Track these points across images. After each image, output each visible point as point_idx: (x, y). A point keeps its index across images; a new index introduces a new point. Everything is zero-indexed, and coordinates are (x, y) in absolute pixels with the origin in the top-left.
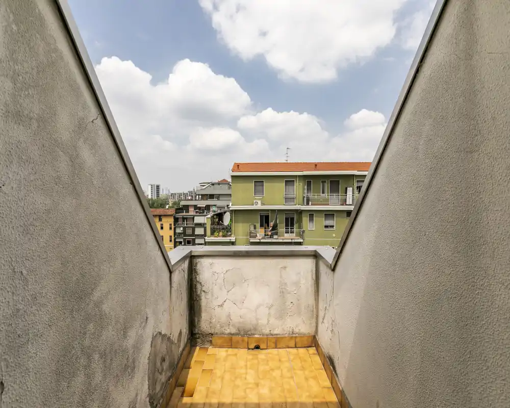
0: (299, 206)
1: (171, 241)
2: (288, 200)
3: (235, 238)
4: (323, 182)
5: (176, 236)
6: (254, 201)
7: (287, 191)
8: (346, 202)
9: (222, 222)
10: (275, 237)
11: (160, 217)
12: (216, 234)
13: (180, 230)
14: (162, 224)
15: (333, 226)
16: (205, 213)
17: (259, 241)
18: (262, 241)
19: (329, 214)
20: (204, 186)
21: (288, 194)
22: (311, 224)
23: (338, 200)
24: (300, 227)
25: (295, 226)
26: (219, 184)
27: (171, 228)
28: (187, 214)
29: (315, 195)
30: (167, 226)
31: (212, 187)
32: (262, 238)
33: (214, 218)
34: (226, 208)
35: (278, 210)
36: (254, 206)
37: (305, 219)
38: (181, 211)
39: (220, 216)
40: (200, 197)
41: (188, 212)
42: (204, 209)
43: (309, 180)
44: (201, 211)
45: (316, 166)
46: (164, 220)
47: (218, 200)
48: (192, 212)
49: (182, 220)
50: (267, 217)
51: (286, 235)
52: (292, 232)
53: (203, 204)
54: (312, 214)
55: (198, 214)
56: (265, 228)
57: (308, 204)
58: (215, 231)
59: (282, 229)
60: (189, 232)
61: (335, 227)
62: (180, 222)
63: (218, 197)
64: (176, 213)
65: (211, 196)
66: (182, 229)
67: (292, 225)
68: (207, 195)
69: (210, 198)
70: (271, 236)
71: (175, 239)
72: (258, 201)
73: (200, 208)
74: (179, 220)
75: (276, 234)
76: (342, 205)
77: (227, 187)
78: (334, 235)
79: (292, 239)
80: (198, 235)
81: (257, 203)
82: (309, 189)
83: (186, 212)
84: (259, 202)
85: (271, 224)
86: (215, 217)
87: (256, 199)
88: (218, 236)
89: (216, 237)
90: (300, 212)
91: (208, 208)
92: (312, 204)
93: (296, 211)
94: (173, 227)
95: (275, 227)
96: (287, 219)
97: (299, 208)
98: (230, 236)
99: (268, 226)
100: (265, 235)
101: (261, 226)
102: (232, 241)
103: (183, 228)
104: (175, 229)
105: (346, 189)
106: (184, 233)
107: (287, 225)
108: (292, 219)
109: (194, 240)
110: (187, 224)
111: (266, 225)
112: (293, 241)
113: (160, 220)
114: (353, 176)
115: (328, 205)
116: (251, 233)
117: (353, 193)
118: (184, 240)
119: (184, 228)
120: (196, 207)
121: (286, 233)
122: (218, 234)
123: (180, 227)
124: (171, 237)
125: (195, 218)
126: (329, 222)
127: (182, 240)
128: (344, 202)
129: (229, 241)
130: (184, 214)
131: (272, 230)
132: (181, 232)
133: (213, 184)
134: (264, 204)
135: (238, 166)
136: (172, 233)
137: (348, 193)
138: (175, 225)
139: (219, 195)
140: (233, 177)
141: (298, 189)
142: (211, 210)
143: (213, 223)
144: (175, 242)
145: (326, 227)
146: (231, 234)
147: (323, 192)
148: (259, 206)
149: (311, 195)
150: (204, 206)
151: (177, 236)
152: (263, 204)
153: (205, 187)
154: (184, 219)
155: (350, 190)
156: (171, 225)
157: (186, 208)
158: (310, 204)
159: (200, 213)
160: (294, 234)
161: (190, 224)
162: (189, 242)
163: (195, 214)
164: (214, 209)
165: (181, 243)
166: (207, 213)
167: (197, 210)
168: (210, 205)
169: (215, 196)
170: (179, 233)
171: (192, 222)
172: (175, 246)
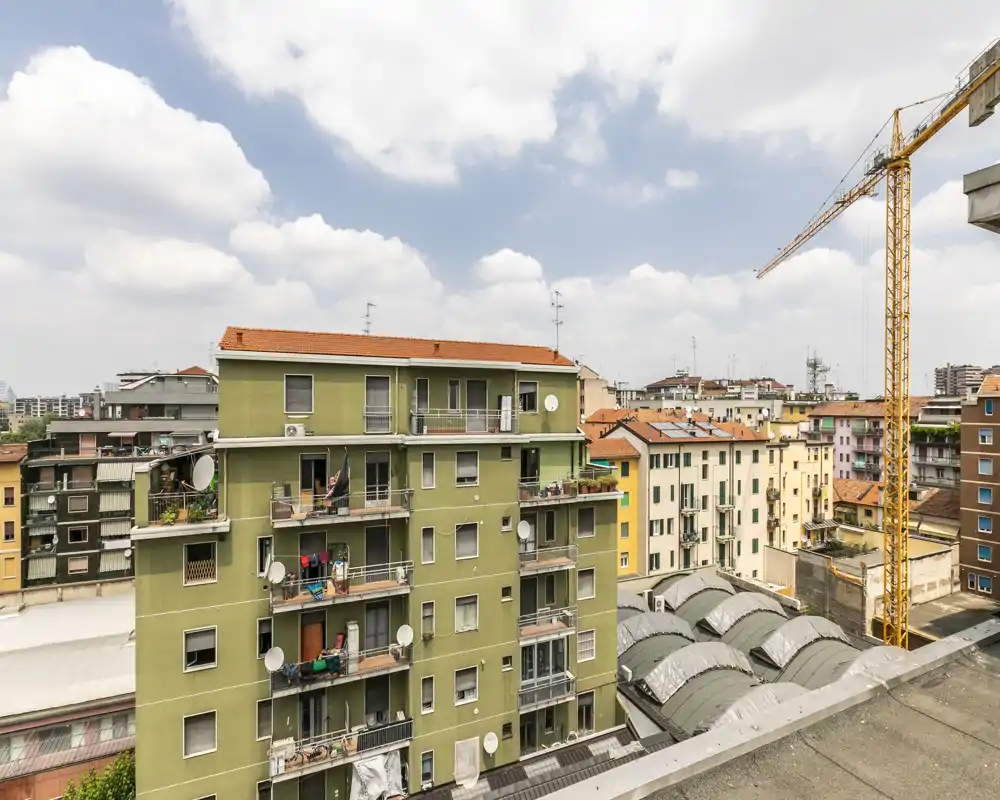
0: (399, 436)
1: (9, 536)
2: (373, 422)
3: (228, 523)
4: (454, 384)
5: (29, 522)
6: (287, 426)
7: (372, 401)
8: (499, 426)
9: (189, 481)
10: (342, 511)
12: (168, 515)
13: (44, 504)
15: (473, 479)
16: (135, 454)
17: (298, 524)
18: (307, 523)
19: (467, 454)
20: (132, 381)
21: (373, 410)
22: (428, 475)
23: (482, 424)
24: (402, 483)
25: (390, 482)
26: (180, 379)
27: (9, 501)
28: (72, 457)
29: (436, 412)
31: (159, 383)
32: (309, 517)
33: (162, 473)
34: (201, 439)
35: (348, 446)
36: (286, 438)
37: (415, 467)
38: (51, 450)
39: (183, 466)
40: (119, 409)
41: (78, 453)
42: (131, 442)
43: (424, 380)
44: (119, 448)
45: (437, 347)
47: (176, 419)
48: (88, 451)
49: (51, 474)
50: (321, 465)
51: (368, 503)
52: (383, 497)
53: (129, 429)
54: (429, 454)
55: (110, 457)
56: (315, 493)
57: (420, 431)
58: (163, 509)
59: (358, 490)
60: (78, 506)
61: (478, 481)
62: (47, 480)
63: (177, 411)
64: (31, 456)
65: (156, 410)
66: (51, 499)
67: (384, 480)
68: (142, 406)
69: (151, 415)
70: (333, 511)
71: (25, 532)
72: (296, 425)
73: (116, 441)
74: (43, 475)
75: (346, 504)
76: (492, 432)
77: (205, 388)
78: (477, 498)
79: (383, 514)
80: (112, 514)
81: (295, 430)
82: (422, 398)
83: (66, 453)
84: (300, 429)
85: (332, 480)
86: (165, 468)
87: (289, 421)
88: (175, 521)
89: (168, 524)
90: (401, 451)
91: (144, 439)
92: (430, 432)
93: (394, 447)
94: (18, 496)
95: (341, 489)
96: (370, 468)
97: (400, 442)
98: (214, 517)
99: (323, 484)
100: (315, 508)
101: (305, 485)
102: (218, 531)
103: (57, 497)
104: (26, 502)
105: (500, 398)
106: (61, 510)
107: (370, 481)
108: (384, 467)
109: (96, 529)
110: (69, 486)
111: (318, 483)
112: (387, 517)
114: (512, 372)
115: (463, 432)
116: (276, 505)
117: (513, 408)
118: (61, 531)
119: (62, 499)
120: (102, 438)
121: (368, 498)
122: (173, 515)
123: (47, 495)
124: (9, 525)
125: (101, 466)
126: (466, 471)
127: (53, 531)
128: (496, 426)
129: (211, 531)
130: (61, 457)
131: (334, 495)
132: (47, 508)
133: (161, 379)
134: (313, 434)
135: (238, 336)
136: (13, 513)
137: (503, 408)
138: (24, 490)
139: (180, 406)
140: (222, 362)
141: (397, 397)
142: (155, 444)
143: (157, 486)
144: (27, 541)
145: (461, 480)
146: (217, 514)
147: (453, 406)
148: (300, 439)
149: (427, 412)
150: (133, 434)
151: (35, 520)
152: (309, 433)
153: (135, 385)
154: (59, 470)
155: (507, 401)
156: (9, 490)
157: (71, 441)
158: (425, 431)
159: (118, 453)
160: (388, 501)
161: (82, 483)
162: (77, 535)
163: (99, 457)
164: (164, 441)
165: (48, 538)
166: (139, 453)
167: (106, 447)
168: (150, 433)
169: (166, 409)
170: (40, 512)
171: (89, 480)
172: (25, 551)
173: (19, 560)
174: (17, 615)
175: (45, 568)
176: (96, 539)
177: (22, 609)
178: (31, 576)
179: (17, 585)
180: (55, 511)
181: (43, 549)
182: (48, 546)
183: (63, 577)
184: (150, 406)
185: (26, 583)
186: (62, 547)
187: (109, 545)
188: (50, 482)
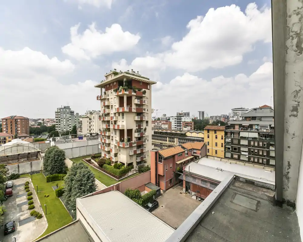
1: (222, 146)
5: (226, 144)
11: (215, 131)
13: (229, 140)
14: (216, 136)
26: (261, 109)
27: (222, 139)
28: (234, 130)
30: (219, 137)
31: (255, 111)
34: (269, 127)
38: (230, 128)
41: (235, 129)
42: (248, 127)
44: (245, 128)
46: (218, 133)
47: (260, 121)
48: (237, 128)
49: (230, 134)
53: (246, 123)
55: (242, 130)
60: (236, 142)
62: (229, 135)
63: (260, 118)
64: (226, 129)
65: (254, 118)
66: (230, 139)
68: (250, 117)
69: (252, 120)
71: (225, 146)
73: (244, 126)
74: (228, 133)
77: (269, 111)
80: (243, 145)
91: (251, 126)
94: (224, 138)
104: (225, 139)
106: (232, 142)
109: (239, 148)
110: (233, 136)
113: (215, 133)
118: (232, 147)
119: (232, 140)
120: (240, 126)
123: (229, 138)
124: (222, 144)
125: (241, 132)
130: (232, 130)
132: (229, 141)
133: (255, 109)
136: (223, 141)
138: (225, 137)
139: (261, 117)
142: (254, 127)
144: (225, 148)
150: (248, 125)
154: (231, 133)
156: (222, 136)
157: (233, 126)
159: (244, 130)
161: (236, 136)
162: (235, 149)
163: (240, 130)
164: (256, 127)
165: (229, 148)
166: (250, 130)
167: (241, 128)
168: (252, 125)
169: (257, 118)
170: (227, 142)
171: (238, 136)
172: (225, 150)
173: (224, 152)
174: (230, 164)
175: (229, 155)
176: (239, 151)
177: (230, 163)
178: (226, 156)
179: (223, 157)
180: (230, 142)
181: (228, 151)
182: (229, 150)
183: (232, 158)
184: (252, 117)
185: (225, 157)
186: (232, 151)
187: (243, 153)
188: (230, 135)
